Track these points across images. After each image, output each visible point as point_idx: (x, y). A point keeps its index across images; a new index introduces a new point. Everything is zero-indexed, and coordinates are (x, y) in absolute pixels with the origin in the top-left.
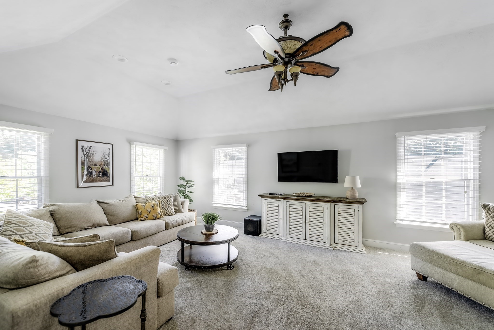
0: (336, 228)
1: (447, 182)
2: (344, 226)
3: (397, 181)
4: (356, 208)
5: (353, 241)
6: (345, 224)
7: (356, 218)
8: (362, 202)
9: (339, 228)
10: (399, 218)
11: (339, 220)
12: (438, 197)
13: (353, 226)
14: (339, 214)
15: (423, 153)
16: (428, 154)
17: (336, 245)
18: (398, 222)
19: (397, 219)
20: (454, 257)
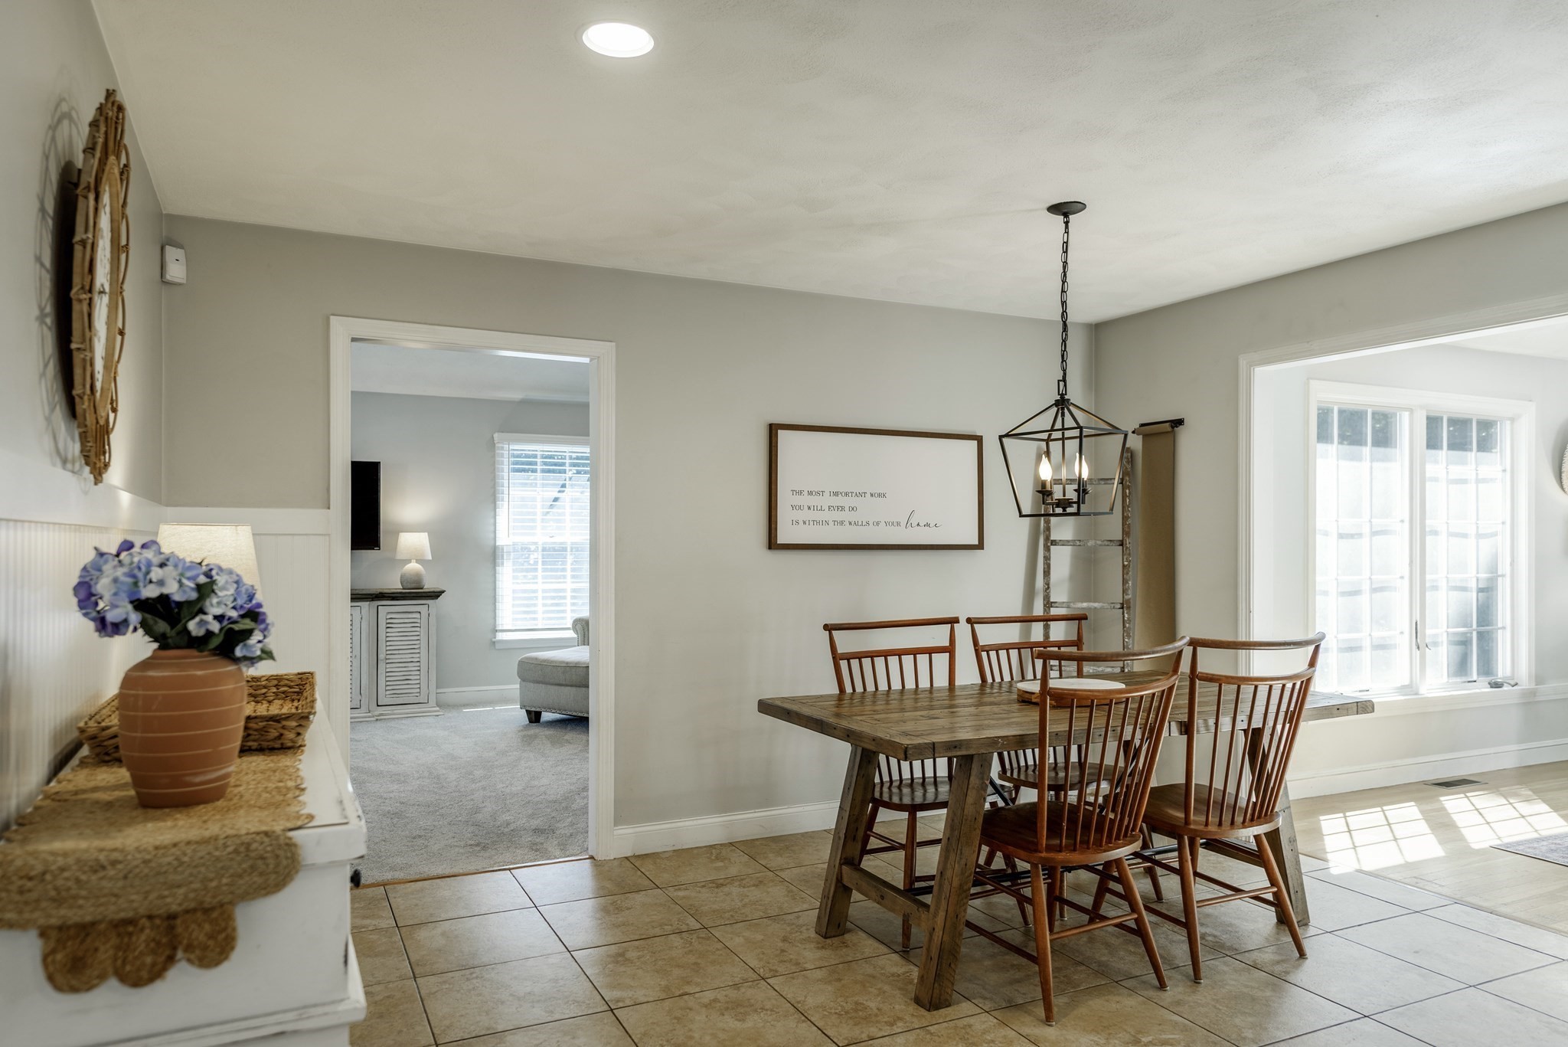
0: (382, 665)
1: (572, 543)
2: (396, 658)
3: (497, 544)
4: (423, 609)
5: (418, 690)
6: (401, 652)
7: (423, 632)
8: (435, 595)
9: (388, 666)
10: (500, 628)
11: (388, 644)
12: (559, 577)
13: (418, 655)
14: (388, 630)
15: (539, 467)
16: (549, 471)
17: (381, 710)
18: (500, 636)
19: (496, 631)
20: (568, 660)
